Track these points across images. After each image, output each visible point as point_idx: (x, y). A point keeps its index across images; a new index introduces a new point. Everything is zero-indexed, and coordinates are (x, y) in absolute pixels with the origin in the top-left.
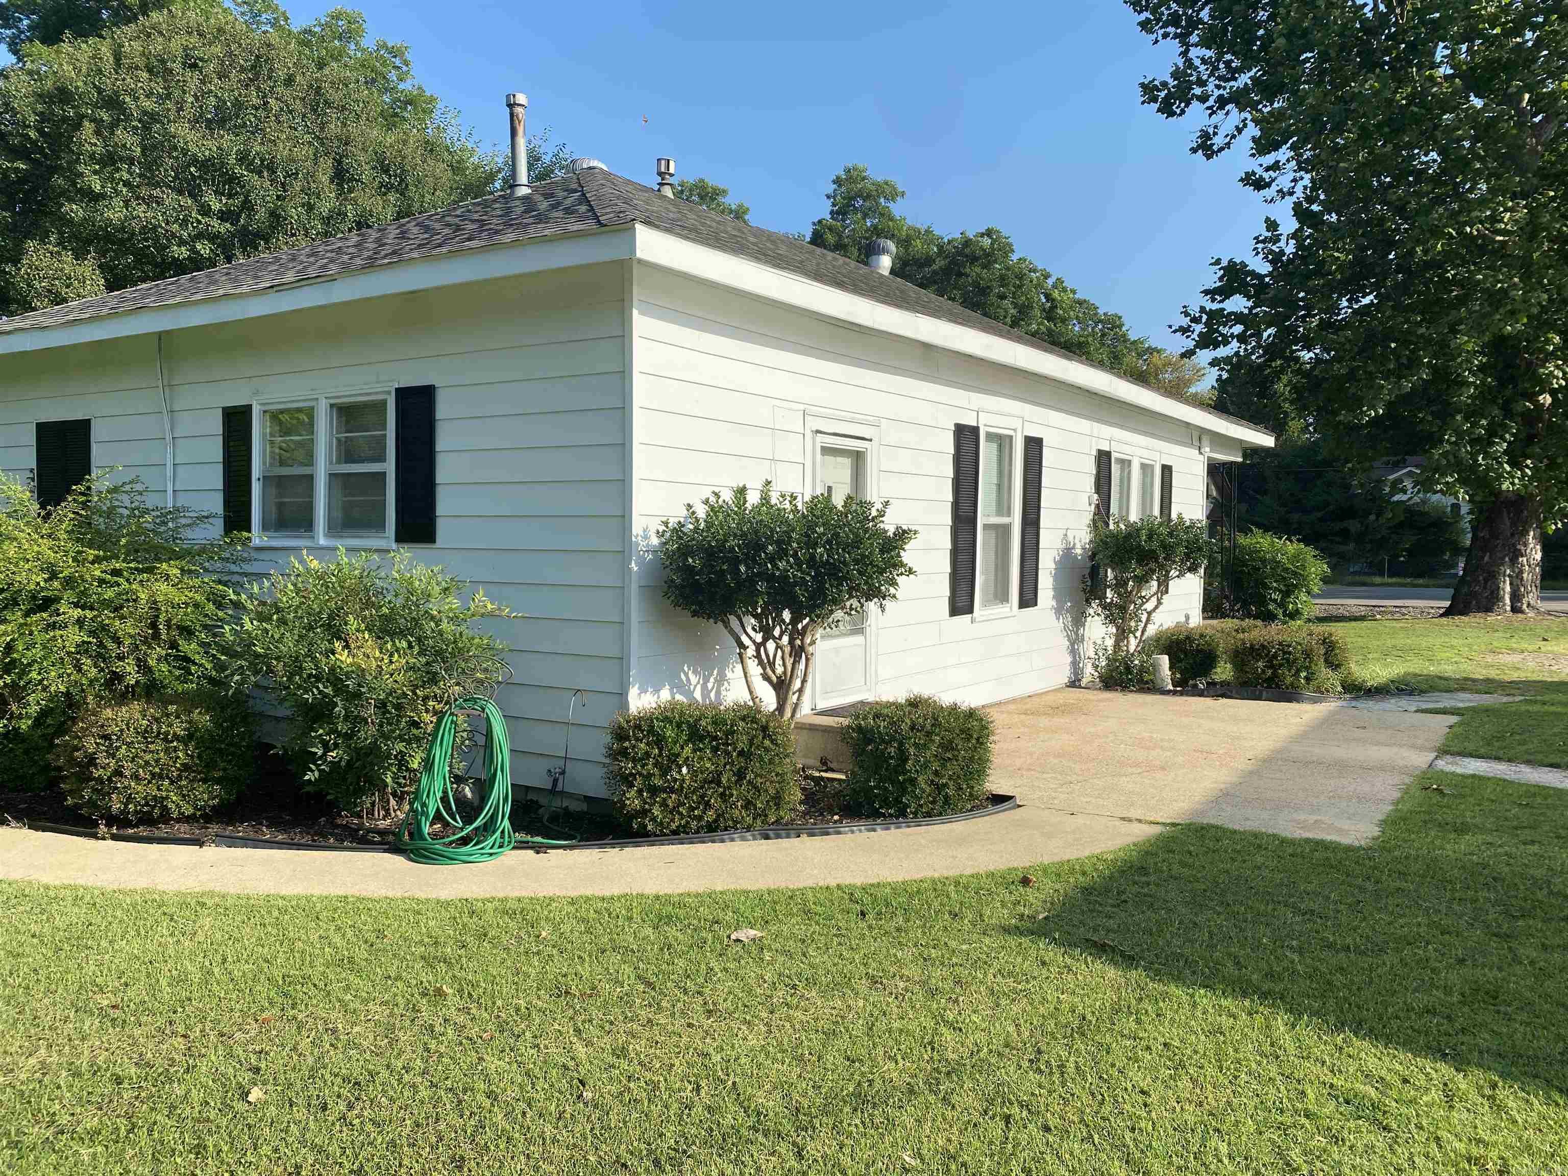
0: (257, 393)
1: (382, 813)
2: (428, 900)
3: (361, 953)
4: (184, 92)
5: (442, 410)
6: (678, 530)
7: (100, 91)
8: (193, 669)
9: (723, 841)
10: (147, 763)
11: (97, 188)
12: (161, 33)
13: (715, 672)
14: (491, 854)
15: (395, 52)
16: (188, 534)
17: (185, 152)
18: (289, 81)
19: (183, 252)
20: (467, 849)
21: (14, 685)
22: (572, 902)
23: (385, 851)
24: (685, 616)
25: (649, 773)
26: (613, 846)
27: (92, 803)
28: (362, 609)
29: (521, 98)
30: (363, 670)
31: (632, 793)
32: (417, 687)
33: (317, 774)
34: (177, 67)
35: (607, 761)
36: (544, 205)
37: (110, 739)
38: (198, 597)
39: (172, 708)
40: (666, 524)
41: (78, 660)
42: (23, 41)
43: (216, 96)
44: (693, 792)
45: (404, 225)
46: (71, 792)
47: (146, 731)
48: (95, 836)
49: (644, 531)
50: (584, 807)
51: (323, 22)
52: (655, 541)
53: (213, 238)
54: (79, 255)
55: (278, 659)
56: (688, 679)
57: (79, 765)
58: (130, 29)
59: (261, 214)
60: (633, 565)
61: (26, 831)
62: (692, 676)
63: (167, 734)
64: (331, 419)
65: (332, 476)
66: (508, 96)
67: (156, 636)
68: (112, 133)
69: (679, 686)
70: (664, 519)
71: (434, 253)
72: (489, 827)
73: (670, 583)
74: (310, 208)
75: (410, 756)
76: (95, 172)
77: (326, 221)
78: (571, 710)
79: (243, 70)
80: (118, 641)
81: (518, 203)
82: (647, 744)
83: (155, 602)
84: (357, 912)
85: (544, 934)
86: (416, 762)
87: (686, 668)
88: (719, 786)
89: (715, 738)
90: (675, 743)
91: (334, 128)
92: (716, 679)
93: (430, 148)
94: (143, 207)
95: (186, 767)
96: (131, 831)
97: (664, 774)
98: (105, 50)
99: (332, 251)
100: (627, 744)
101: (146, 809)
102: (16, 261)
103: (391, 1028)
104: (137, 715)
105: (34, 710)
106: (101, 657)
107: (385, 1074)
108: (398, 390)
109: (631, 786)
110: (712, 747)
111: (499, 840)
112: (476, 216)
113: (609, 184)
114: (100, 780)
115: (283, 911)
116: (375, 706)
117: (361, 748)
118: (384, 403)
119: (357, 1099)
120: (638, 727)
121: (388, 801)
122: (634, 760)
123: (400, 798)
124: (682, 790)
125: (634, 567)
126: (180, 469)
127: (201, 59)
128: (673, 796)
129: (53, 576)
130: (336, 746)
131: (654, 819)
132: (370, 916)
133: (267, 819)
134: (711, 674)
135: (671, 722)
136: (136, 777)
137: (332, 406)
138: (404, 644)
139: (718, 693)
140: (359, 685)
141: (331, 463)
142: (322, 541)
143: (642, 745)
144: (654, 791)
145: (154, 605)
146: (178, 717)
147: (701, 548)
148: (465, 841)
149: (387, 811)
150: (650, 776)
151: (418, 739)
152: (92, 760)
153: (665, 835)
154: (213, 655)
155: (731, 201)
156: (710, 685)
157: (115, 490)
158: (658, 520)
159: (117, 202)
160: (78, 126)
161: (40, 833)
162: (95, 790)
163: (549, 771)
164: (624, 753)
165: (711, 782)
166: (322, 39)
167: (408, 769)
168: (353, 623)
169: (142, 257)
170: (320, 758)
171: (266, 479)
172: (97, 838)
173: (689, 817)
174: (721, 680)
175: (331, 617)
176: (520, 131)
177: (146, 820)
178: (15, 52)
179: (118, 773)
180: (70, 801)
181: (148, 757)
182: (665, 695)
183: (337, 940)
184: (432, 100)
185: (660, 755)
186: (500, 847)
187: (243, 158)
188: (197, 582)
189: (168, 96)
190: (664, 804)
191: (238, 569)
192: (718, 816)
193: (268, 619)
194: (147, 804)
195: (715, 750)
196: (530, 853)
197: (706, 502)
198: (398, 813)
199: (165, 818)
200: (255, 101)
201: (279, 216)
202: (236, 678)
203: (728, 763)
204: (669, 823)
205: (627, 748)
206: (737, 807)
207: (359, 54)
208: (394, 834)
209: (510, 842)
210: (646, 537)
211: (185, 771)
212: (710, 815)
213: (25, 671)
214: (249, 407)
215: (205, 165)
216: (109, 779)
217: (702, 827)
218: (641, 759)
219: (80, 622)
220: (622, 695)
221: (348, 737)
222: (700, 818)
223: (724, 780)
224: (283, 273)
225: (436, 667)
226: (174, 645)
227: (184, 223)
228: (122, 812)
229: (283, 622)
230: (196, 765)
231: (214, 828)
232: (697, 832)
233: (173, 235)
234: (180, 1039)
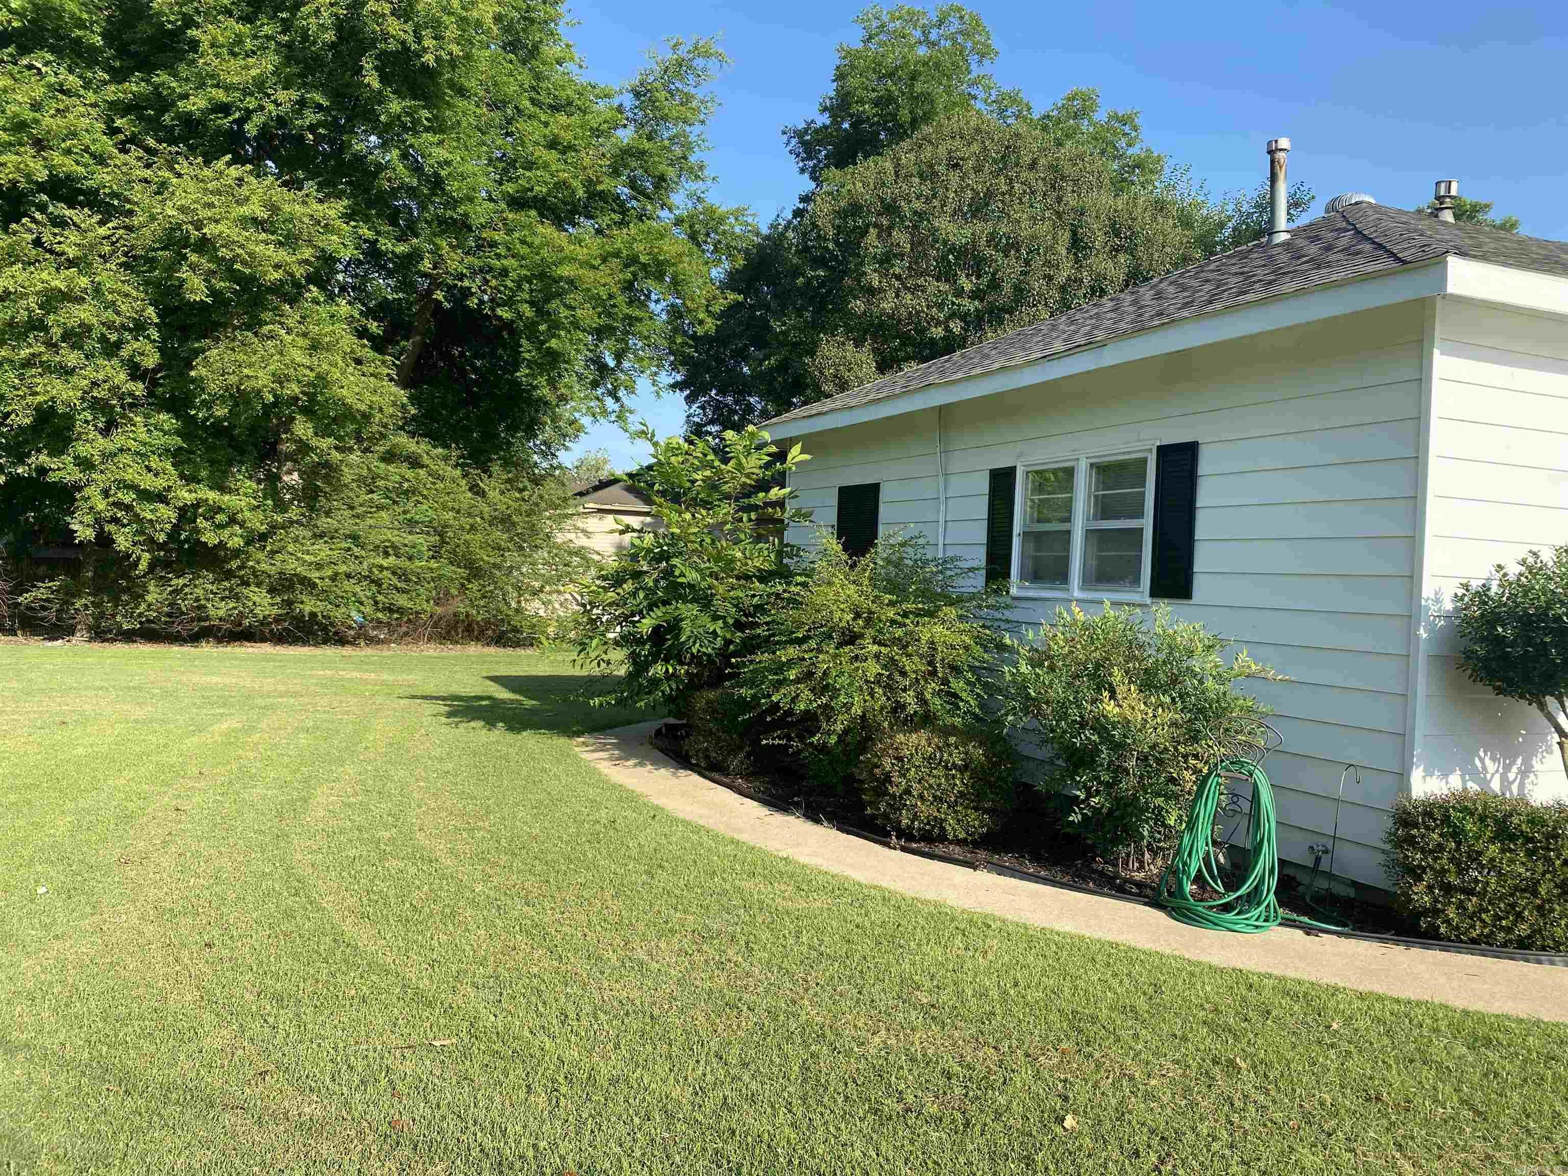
0: (1021, 455)
1: (1136, 865)
2: (1200, 963)
3: (1142, 1004)
4: (947, 189)
5: (1204, 467)
6: (1482, 594)
7: (882, 200)
8: (961, 704)
9: (1539, 962)
10: (931, 786)
11: (876, 283)
12: (930, 142)
13: (1519, 761)
14: (1257, 927)
15: (1123, 121)
16: (959, 582)
17: (945, 243)
18: (1033, 165)
19: (937, 332)
20: (1230, 916)
21: (826, 707)
22: (1361, 997)
23: (1145, 904)
24: (1488, 693)
25: (1443, 868)
26: (1397, 943)
27: (885, 816)
28: (1127, 662)
29: (1284, 143)
30: (1129, 721)
31: (1421, 887)
32: (1179, 743)
33: (1080, 817)
34: (941, 169)
35: (1388, 847)
36: (1313, 250)
37: (903, 761)
38: (967, 640)
39: (952, 740)
40: (1466, 587)
41: (872, 689)
42: (822, 169)
43: (972, 189)
44: (1500, 899)
45: (1156, 285)
46: (871, 803)
47: (930, 758)
48: (887, 845)
49: (1436, 593)
50: (1352, 893)
51: (1060, 105)
52: (1448, 606)
53: (963, 317)
54: (858, 343)
55: (1047, 703)
56: (1484, 768)
57: (877, 780)
58: (905, 144)
59: (1007, 288)
60: (1422, 631)
61: (834, 833)
62: (1488, 761)
63: (947, 762)
64: (1091, 476)
65: (1089, 533)
66: (1269, 143)
67: (934, 673)
68: (890, 235)
69: (1470, 772)
70: (1464, 581)
71: (1207, 310)
72: (1253, 898)
73: (1469, 655)
74: (1050, 278)
75: (1167, 811)
76: (875, 271)
77: (1063, 289)
78: (1342, 784)
79: (995, 161)
80: (904, 674)
81: (1279, 250)
82: (1441, 835)
83: (933, 643)
84: (1132, 962)
85: (1335, 1026)
86: (1173, 819)
87: (1482, 754)
88: (1536, 897)
89: (1531, 840)
90: (1477, 839)
91: (1071, 200)
92: (1519, 769)
93: (1160, 207)
94: (909, 296)
95: (962, 795)
96: (914, 845)
97: (1460, 872)
98: (888, 165)
99: (1091, 317)
100: (1414, 832)
101: (928, 827)
102: (812, 353)
103: (1187, 1090)
104: (923, 742)
105: (839, 727)
106: (889, 687)
107: (1190, 1136)
108: (1160, 449)
109: (1419, 879)
110: (1528, 850)
111: (1264, 914)
112: (1234, 269)
113: (1384, 217)
114: (893, 796)
115: (1060, 947)
116: (1138, 758)
117: (1122, 798)
118: (1144, 461)
119: (1168, 1155)
120: (1428, 814)
121: (1143, 855)
122: (1423, 851)
123: (1154, 853)
124: (1485, 895)
125: (1423, 634)
126: (949, 524)
127: (962, 159)
128: (1474, 899)
129: (858, 616)
130: (1098, 792)
131: (1448, 922)
132: (1145, 968)
133: (1029, 853)
134: (1513, 762)
135: (1472, 814)
136: (921, 797)
137: (1092, 465)
138: (1168, 700)
139: (1522, 786)
140: (1125, 736)
141: (1088, 520)
142: (1077, 594)
143: (1435, 836)
144: (1448, 889)
145: (932, 643)
146: (957, 748)
147: (1511, 613)
148: (1226, 908)
149: (1141, 863)
150: (1443, 871)
151: (1177, 797)
152: (888, 778)
153: (1461, 941)
154: (978, 694)
155: (1494, 216)
156: (1511, 776)
157: (903, 545)
158: (1457, 582)
159: (891, 294)
160: (865, 232)
161: (845, 835)
162: (888, 804)
163: (1311, 848)
164: (1411, 841)
165: (1524, 891)
166: (1059, 121)
167: (1164, 825)
168: (1117, 675)
169: (906, 339)
170: (1083, 801)
171: (1026, 535)
172: (890, 847)
173: (1494, 926)
174: (1526, 771)
175: (1098, 666)
176: (1281, 176)
177: (927, 837)
178: (814, 178)
179: (908, 792)
180: (869, 811)
181: (932, 781)
182: (1455, 782)
183: (1115, 983)
184: (1159, 159)
185: (1458, 849)
186: (1266, 920)
187: (992, 239)
188: (967, 626)
189: (934, 196)
190: (1461, 905)
191: (1000, 616)
192: (1534, 932)
193: (1041, 665)
194: (928, 823)
195: (1530, 853)
196: (1299, 933)
197: (1523, 562)
198: (1152, 867)
199: (942, 838)
200: (1004, 188)
201: (1022, 290)
202: (1010, 718)
203: (1548, 872)
204: (1467, 930)
205: (1414, 837)
206: (1559, 925)
207: (1091, 129)
208: (1153, 889)
209: (1276, 917)
210: (1437, 601)
211: (961, 797)
212: (1523, 929)
213: (836, 692)
214: (1013, 469)
215: (961, 252)
216: (901, 797)
217: (1510, 941)
218: (1431, 852)
219: (877, 656)
220: (1403, 776)
221: (1108, 785)
222: (1509, 930)
223: (1543, 890)
224: (1050, 343)
225: (1198, 725)
226: (945, 682)
227: (940, 306)
228: (908, 827)
229: (1052, 669)
230: (969, 793)
231: (982, 854)
232: (1504, 945)
233: (933, 318)
234: (992, 1051)
